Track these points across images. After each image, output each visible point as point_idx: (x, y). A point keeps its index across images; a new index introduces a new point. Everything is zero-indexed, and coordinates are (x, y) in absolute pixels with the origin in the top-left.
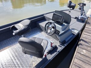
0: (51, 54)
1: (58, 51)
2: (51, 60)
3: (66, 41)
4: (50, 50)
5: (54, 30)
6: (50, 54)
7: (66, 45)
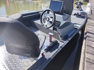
0: (51, 52)
1: (61, 47)
2: (52, 58)
3: (69, 36)
4: (50, 46)
5: (52, 20)
6: (49, 52)
7: (70, 40)
